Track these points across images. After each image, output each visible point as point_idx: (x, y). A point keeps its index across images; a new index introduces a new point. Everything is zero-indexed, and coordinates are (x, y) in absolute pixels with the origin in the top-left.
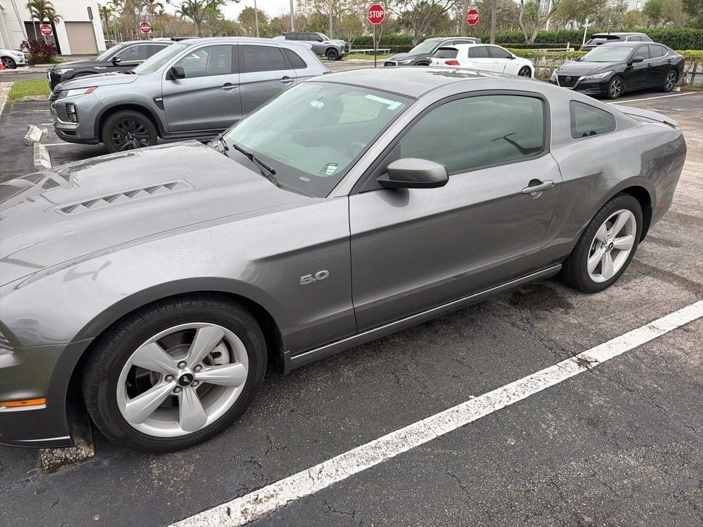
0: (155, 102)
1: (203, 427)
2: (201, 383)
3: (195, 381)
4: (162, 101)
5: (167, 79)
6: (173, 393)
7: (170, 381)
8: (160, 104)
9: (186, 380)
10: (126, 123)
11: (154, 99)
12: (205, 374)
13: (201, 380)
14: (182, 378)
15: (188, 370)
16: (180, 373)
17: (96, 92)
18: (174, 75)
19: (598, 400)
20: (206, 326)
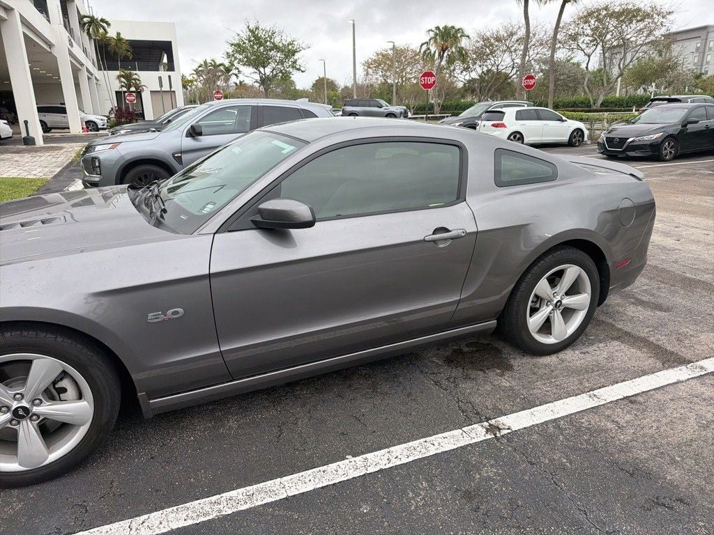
0: (174, 157)
1: (43, 465)
2: (41, 418)
3: (35, 414)
4: (181, 157)
5: (187, 136)
6: (9, 425)
7: (5, 413)
8: (179, 160)
9: (21, 413)
10: (146, 177)
11: (173, 155)
12: (47, 409)
13: (42, 415)
14: (16, 409)
15: (24, 404)
16: (15, 405)
17: (119, 147)
18: (194, 132)
19: (489, 471)
20: (40, 358)
